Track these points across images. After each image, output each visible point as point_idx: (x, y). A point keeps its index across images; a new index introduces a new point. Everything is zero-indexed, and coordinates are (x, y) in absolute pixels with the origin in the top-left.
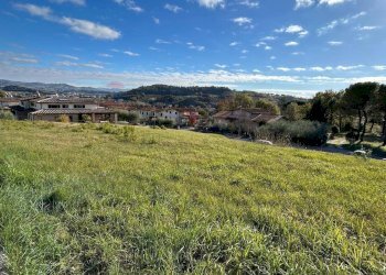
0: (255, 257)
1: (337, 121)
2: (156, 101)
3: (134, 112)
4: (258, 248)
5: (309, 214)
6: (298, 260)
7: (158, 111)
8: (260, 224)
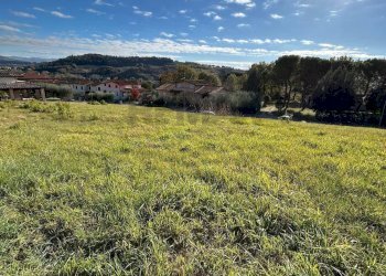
0: (204, 202)
1: (269, 91)
2: (91, 74)
3: (66, 87)
4: (205, 195)
5: (245, 166)
6: (236, 198)
7: (94, 85)
8: (207, 178)
